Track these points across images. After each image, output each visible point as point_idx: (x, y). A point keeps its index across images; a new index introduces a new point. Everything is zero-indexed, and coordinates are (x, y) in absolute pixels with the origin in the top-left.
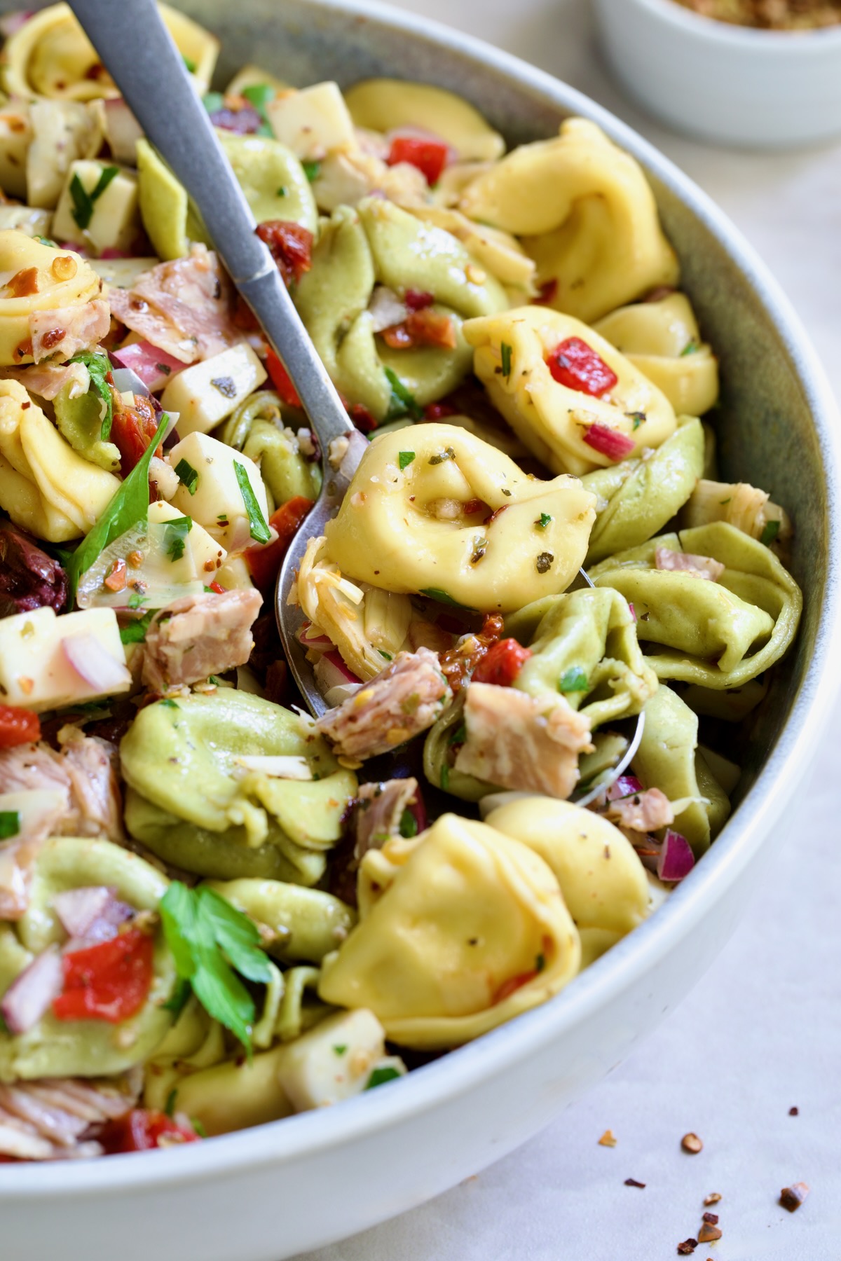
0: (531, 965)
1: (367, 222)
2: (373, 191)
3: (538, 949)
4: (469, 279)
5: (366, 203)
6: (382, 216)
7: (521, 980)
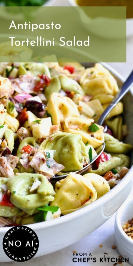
0: (89, 198)
1: (60, 78)
2: (61, 73)
3: (90, 195)
4: (78, 89)
5: (60, 75)
6: (63, 77)
7: (87, 201)
